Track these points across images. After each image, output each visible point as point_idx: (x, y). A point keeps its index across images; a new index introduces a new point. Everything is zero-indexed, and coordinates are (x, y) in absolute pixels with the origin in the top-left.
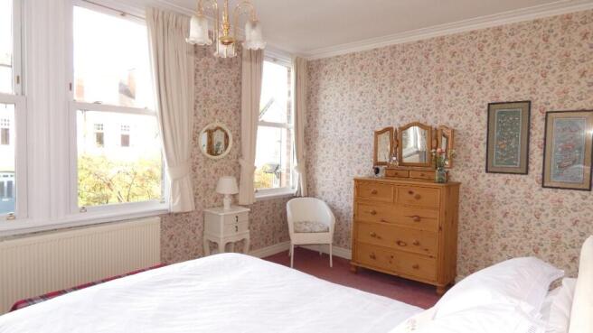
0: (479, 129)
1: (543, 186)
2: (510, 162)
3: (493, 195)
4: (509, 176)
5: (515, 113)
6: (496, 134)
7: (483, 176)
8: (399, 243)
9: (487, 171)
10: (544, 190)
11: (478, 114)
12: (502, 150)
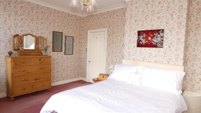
0: (50, 39)
1: (65, 54)
2: (58, 49)
3: (54, 58)
4: (58, 52)
5: (59, 35)
6: (55, 41)
7: (52, 53)
8: (36, 79)
9: (53, 51)
10: (65, 55)
11: (50, 34)
12: (56, 45)
